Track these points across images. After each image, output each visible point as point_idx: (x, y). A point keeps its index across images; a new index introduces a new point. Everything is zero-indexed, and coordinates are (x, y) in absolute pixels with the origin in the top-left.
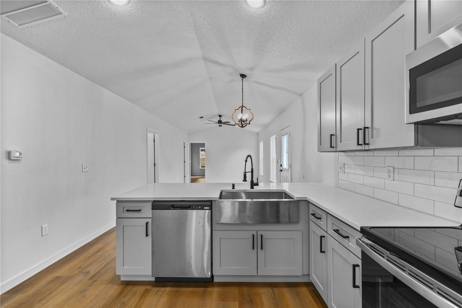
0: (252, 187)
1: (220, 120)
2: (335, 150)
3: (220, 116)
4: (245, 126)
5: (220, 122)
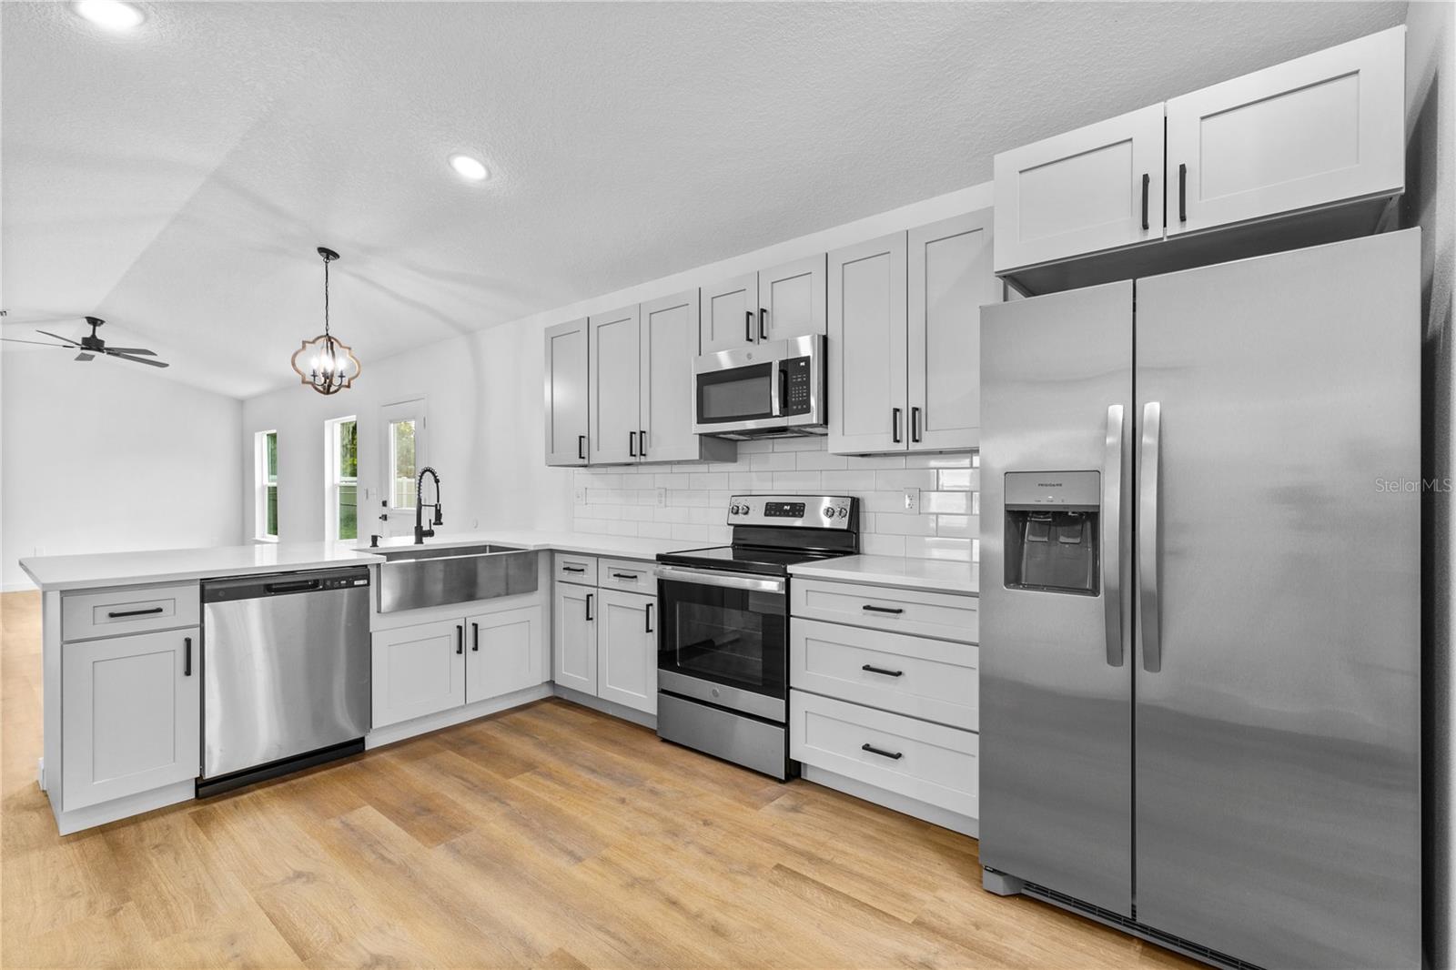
0: (419, 541)
1: (94, 336)
2: (586, 462)
3: (94, 322)
4: (336, 391)
5: (92, 344)
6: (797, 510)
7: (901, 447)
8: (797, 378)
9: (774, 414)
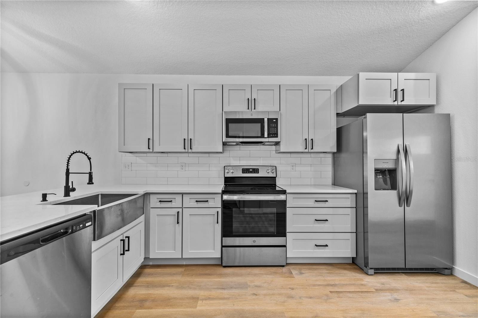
6: (256, 171)
7: (307, 151)
8: (272, 125)
9: (265, 137)
